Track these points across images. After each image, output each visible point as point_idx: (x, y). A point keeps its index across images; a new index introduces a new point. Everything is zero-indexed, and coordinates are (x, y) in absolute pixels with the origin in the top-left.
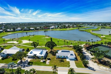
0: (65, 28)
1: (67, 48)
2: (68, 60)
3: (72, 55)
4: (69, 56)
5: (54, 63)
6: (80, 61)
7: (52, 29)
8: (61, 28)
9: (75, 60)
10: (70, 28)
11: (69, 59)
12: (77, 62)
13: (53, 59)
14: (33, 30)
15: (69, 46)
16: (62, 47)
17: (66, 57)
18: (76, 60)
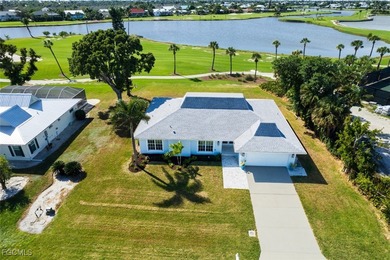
0: (222, 13)
1: (228, 86)
2: (233, 178)
3: (268, 130)
4: (245, 140)
5: (100, 212)
6: (344, 190)
7: (163, 14)
8: (203, 13)
9: (296, 180)
10: (242, 12)
11: (247, 168)
12: (323, 201)
13: (103, 171)
14: (79, 17)
15: (238, 75)
16: (196, 80)
17: (217, 149)
18: (303, 173)
